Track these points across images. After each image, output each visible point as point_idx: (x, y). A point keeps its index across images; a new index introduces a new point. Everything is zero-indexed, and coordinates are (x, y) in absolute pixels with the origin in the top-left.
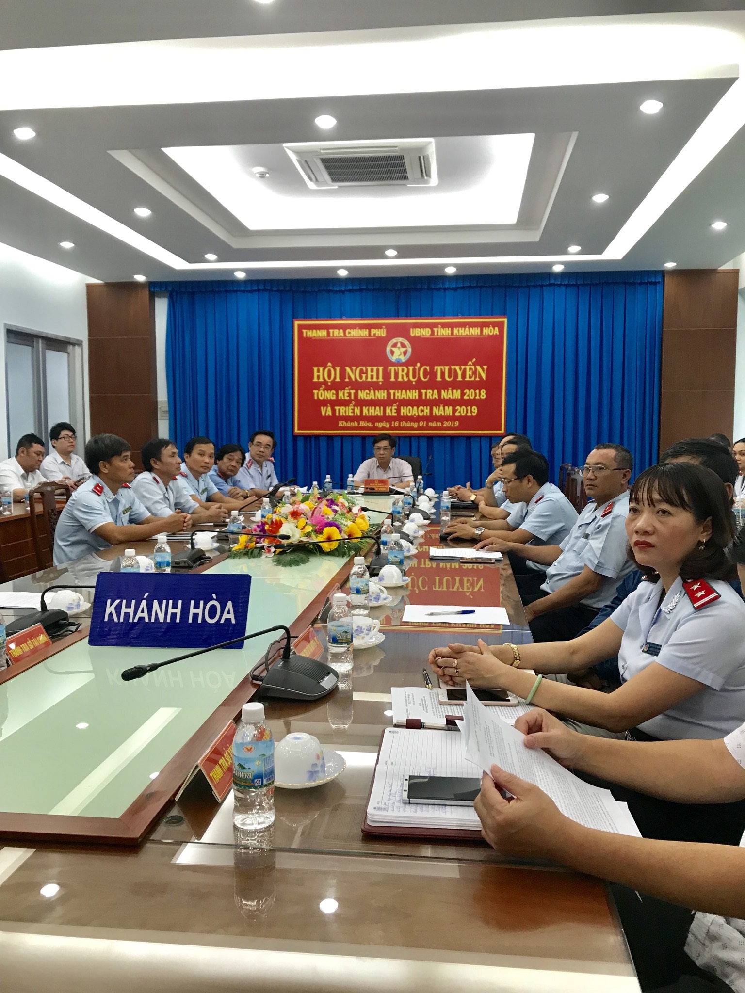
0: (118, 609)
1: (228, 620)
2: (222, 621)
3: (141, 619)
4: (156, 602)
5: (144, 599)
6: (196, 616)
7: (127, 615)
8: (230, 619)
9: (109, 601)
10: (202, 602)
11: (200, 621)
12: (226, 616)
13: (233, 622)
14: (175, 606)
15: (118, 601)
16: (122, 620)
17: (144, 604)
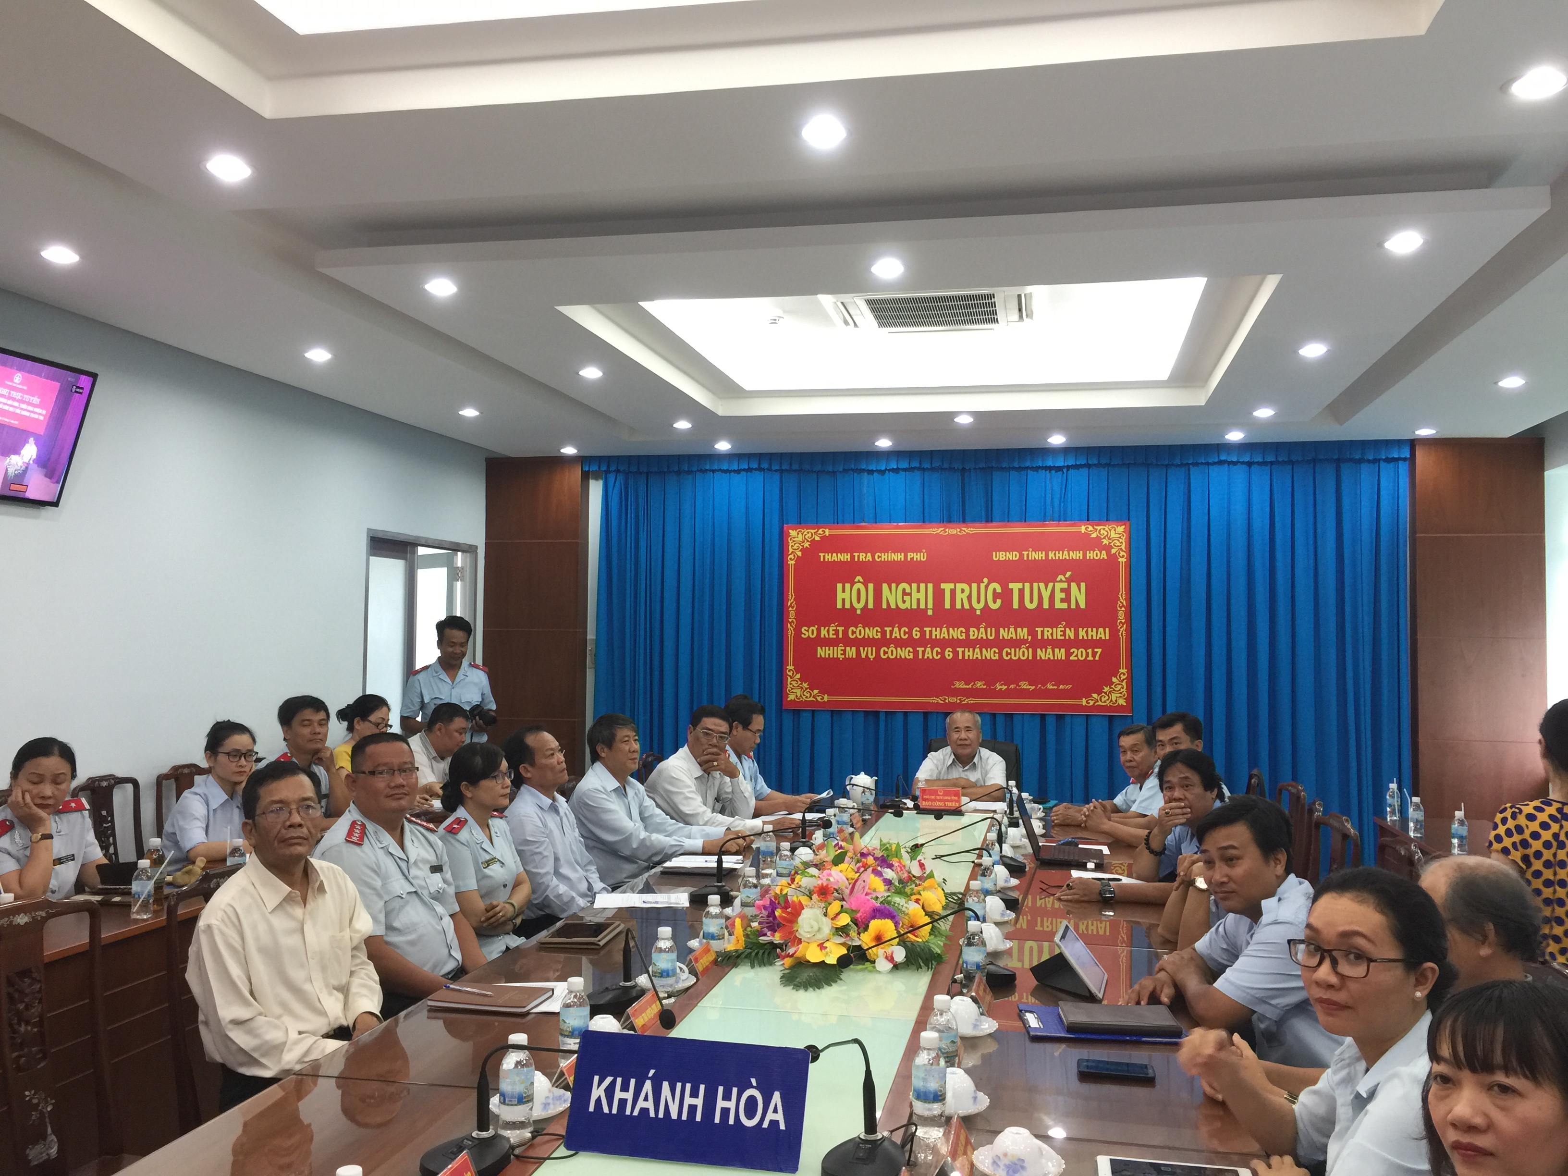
0: (610, 1092)
1: (774, 1123)
2: (765, 1125)
3: (644, 1111)
4: (666, 1085)
5: (649, 1078)
6: (725, 1112)
7: (623, 1102)
8: (778, 1121)
9: (596, 1078)
10: (735, 1090)
11: (731, 1121)
12: (770, 1116)
13: (782, 1127)
14: (694, 1094)
15: (609, 1080)
16: (615, 1111)
17: (648, 1086)
